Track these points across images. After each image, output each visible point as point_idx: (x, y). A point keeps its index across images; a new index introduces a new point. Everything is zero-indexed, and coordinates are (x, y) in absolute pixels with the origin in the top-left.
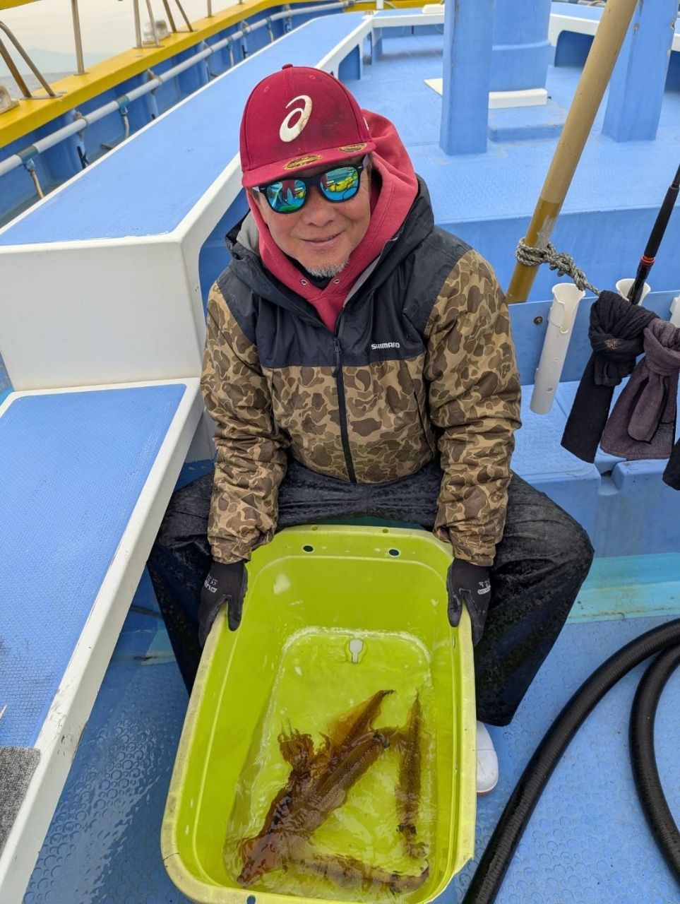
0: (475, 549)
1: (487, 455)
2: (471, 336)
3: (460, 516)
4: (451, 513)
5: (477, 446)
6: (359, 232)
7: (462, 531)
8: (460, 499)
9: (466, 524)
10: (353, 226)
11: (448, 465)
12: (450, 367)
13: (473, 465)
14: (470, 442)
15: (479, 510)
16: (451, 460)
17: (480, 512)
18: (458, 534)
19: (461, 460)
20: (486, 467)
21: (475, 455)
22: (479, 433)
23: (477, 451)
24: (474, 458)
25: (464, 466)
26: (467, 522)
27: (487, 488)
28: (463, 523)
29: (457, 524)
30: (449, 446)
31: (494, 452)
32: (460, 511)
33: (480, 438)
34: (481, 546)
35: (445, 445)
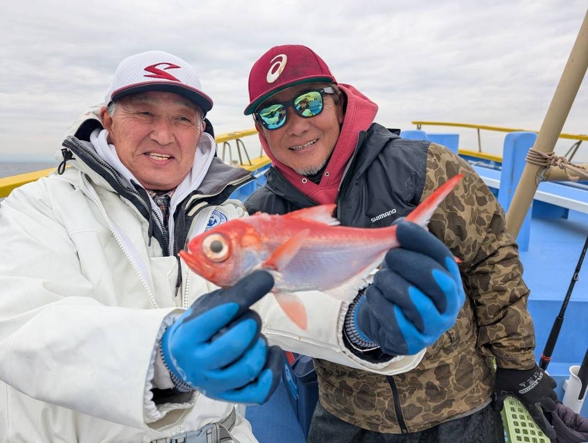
0: (519, 358)
1: (510, 280)
2: (466, 194)
3: (502, 334)
4: (493, 332)
5: (501, 275)
6: (330, 139)
7: (505, 347)
8: (499, 321)
9: (508, 340)
10: (324, 134)
11: (479, 295)
12: (468, 222)
13: (502, 291)
14: (492, 272)
15: (517, 327)
16: (481, 291)
17: (519, 328)
18: (502, 349)
19: (490, 289)
20: (513, 291)
21: (501, 281)
22: (498, 263)
23: (501, 278)
24: (502, 284)
25: (494, 294)
26: (508, 338)
27: (517, 307)
28: (505, 339)
29: (500, 341)
30: (474, 280)
31: (514, 276)
32: (500, 329)
33: (500, 266)
34: (524, 354)
35: (470, 280)
